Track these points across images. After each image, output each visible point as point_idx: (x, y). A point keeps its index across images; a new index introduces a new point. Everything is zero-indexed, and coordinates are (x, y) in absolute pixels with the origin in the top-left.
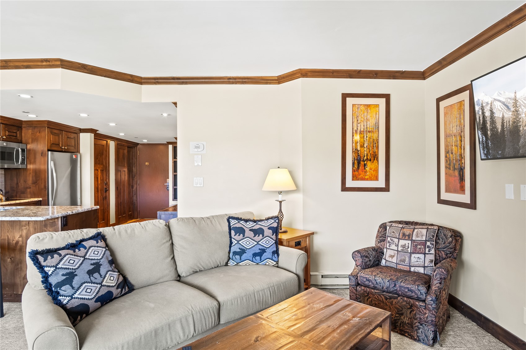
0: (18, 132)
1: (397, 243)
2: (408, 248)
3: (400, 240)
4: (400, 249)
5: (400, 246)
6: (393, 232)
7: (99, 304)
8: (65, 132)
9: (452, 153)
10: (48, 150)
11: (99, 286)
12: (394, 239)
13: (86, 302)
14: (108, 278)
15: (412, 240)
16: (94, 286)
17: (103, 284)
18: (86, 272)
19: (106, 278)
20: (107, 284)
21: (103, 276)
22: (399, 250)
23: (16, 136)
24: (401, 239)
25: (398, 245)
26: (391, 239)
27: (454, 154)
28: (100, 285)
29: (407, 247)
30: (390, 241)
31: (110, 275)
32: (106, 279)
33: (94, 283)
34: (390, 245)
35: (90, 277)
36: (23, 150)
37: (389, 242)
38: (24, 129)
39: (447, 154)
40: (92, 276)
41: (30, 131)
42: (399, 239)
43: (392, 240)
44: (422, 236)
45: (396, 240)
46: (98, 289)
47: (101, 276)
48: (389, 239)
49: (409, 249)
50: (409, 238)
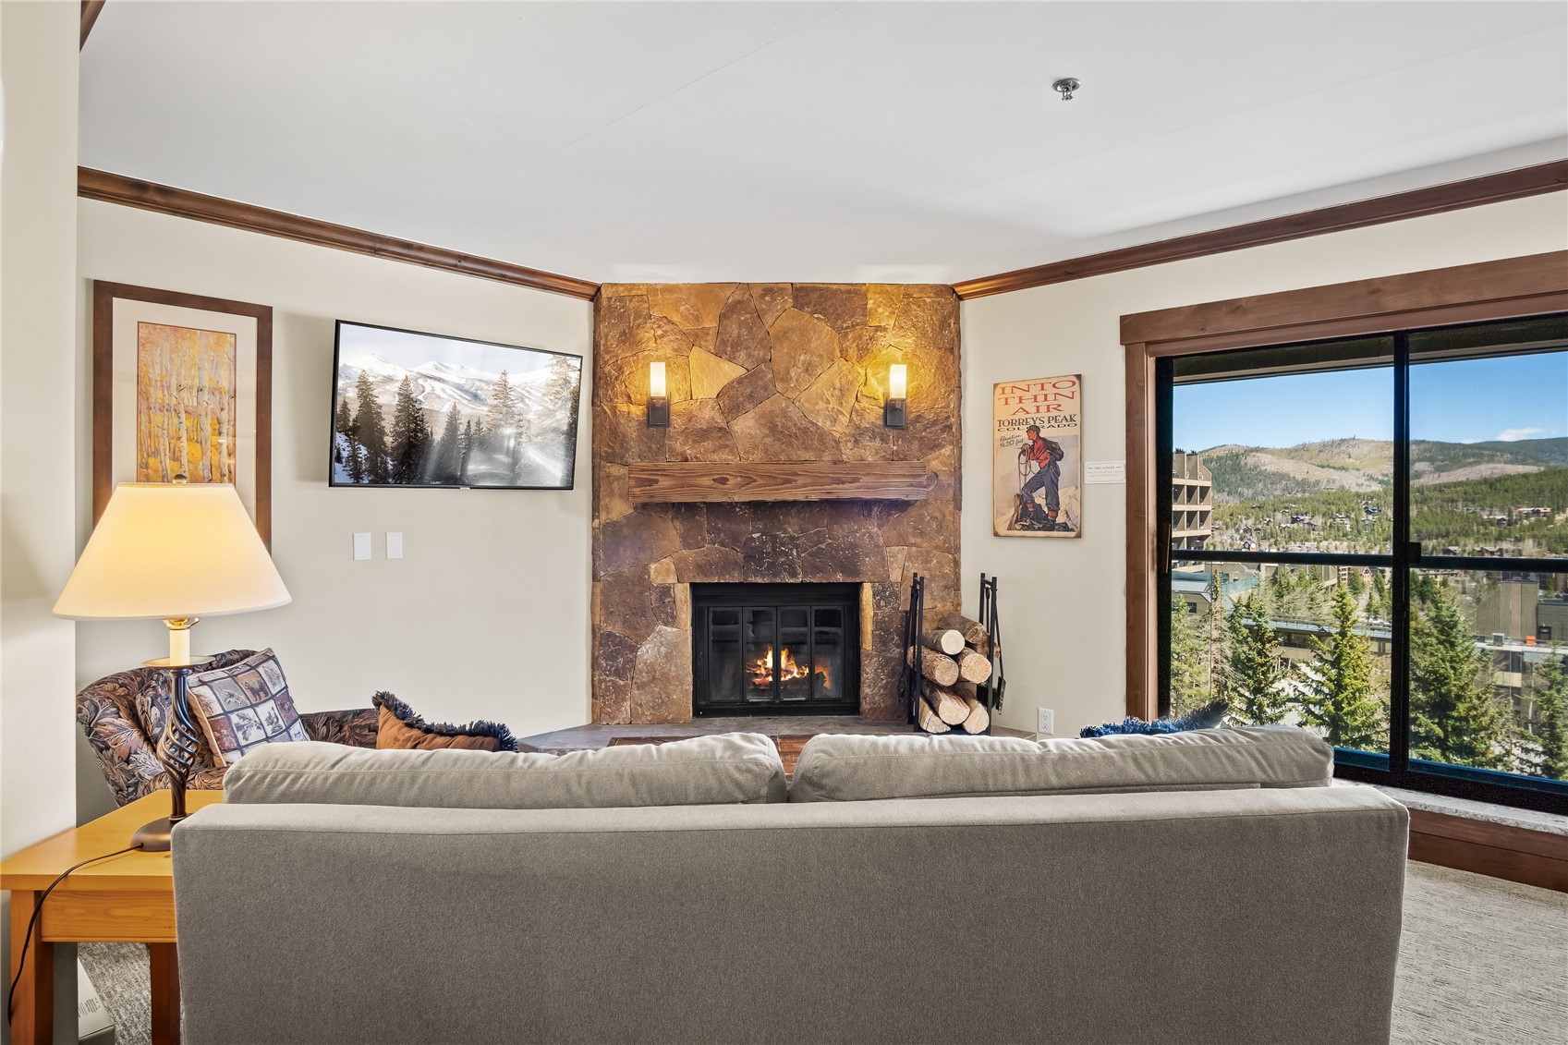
1: (257, 720)
2: (277, 719)
3: (257, 709)
4: (269, 729)
5: (265, 724)
6: (231, 696)
9: (176, 458)
12: (245, 711)
15: (273, 697)
22: (270, 735)
24: (257, 705)
25: (261, 724)
26: (241, 718)
27: (184, 460)
29: (275, 720)
30: (241, 722)
34: (244, 733)
37: (239, 727)
39: (152, 461)
42: (252, 706)
43: (243, 718)
44: (278, 678)
45: (250, 712)
48: (234, 718)
49: (281, 722)
50: (267, 695)
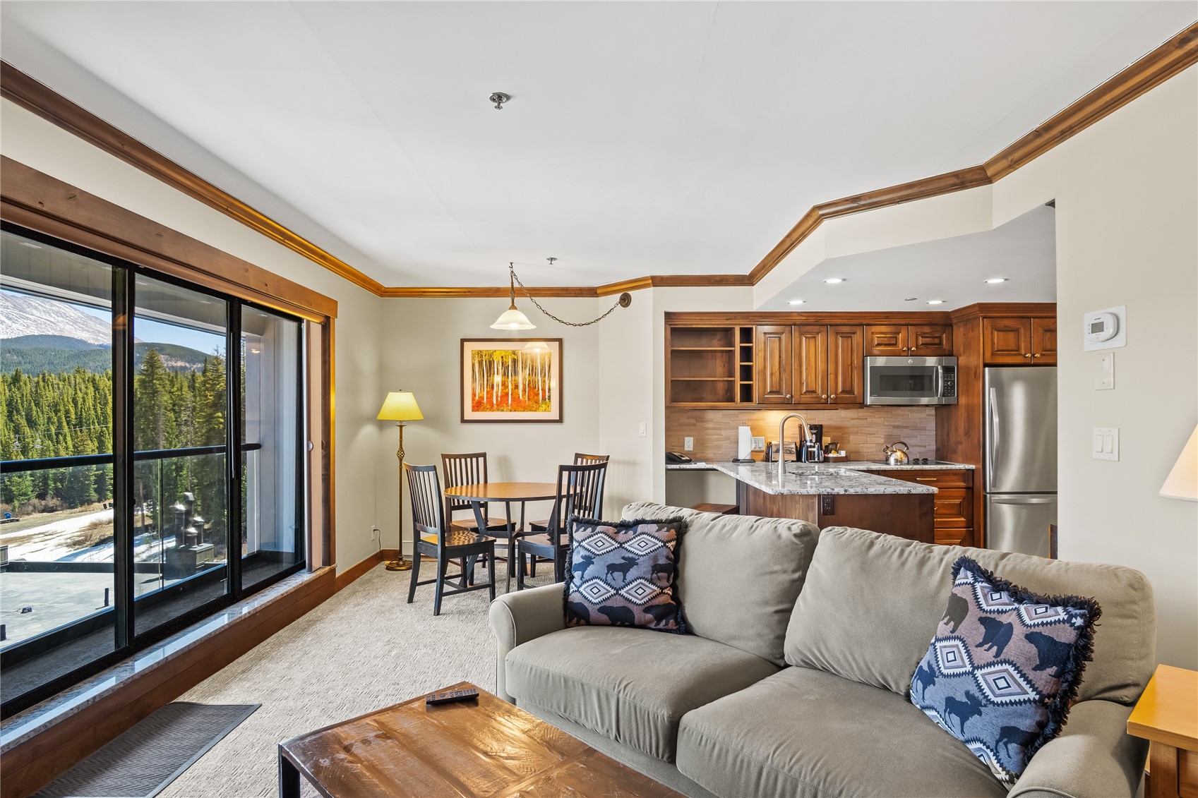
0: (944, 335)
7: (605, 618)
8: (1036, 320)
10: (985, 365)
11: (613, 592)
13: (586, 604)
14: (632, 588)
16: (605, 588)
17: (620, 592)
18: (607, 564)
19: (631, 586)
20: (626, 595)
21: (627, 581)
23: (941, 343)
28: (615, 592)
31: (640, 585)
32: (629, 587)
33: (609, 585)
35: (607, 574)
36: (948, 370)
38: (955, 328)
40: (611, 574)
41: (962, 329)
46: (608, 595)
47: (625, 579)
